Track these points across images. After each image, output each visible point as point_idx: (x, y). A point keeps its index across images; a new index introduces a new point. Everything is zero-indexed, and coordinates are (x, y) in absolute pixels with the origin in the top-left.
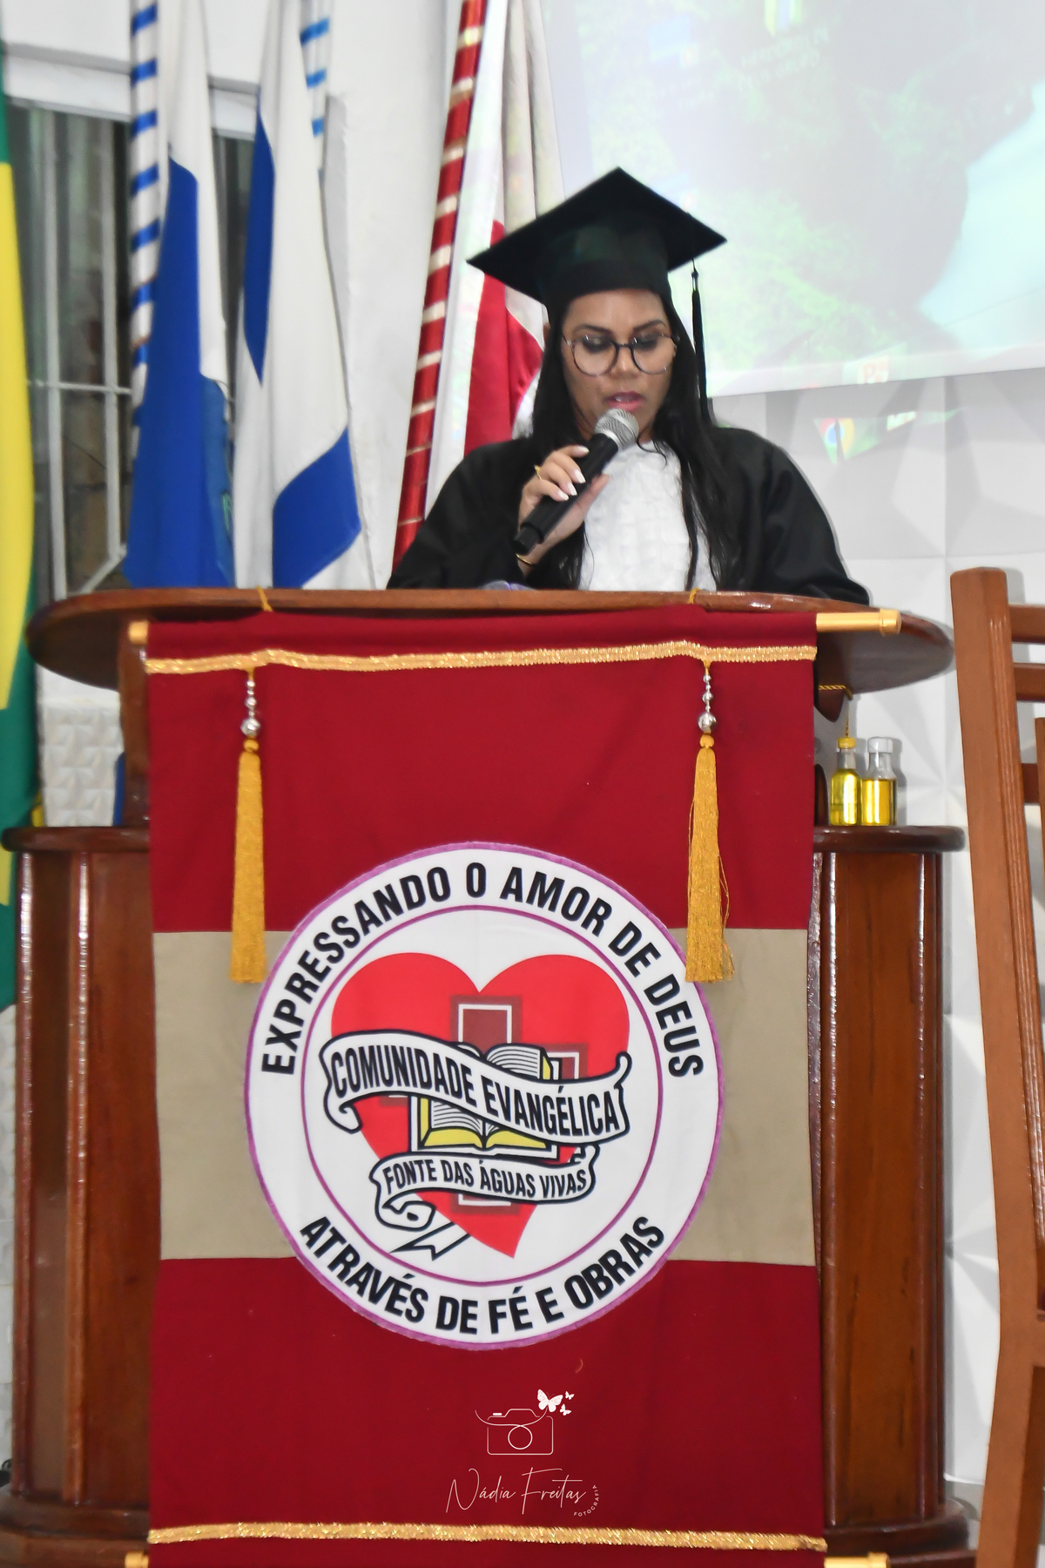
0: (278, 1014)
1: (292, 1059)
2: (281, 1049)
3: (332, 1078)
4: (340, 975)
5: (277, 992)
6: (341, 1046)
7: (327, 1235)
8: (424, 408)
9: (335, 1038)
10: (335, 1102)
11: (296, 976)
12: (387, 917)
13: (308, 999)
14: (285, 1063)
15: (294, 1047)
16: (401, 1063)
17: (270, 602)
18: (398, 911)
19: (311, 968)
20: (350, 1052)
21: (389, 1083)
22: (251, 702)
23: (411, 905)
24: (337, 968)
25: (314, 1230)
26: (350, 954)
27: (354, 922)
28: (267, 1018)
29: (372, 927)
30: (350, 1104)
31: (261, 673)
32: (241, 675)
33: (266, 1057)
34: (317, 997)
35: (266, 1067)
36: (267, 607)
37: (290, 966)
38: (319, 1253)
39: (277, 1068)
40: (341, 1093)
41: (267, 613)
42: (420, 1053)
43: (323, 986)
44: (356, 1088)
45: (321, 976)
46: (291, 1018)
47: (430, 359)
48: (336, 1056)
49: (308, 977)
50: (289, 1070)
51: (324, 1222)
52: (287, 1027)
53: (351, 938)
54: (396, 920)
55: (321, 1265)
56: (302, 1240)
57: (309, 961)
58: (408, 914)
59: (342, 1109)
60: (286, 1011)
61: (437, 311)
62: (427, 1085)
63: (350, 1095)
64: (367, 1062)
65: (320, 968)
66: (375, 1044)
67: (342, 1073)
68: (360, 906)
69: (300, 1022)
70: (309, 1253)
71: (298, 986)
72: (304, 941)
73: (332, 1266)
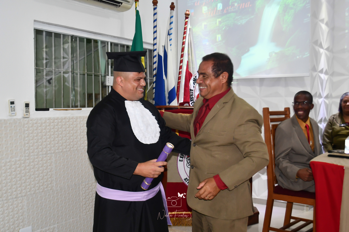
0: (181, 155)
1: (183, 160)
3: (187, 162)
7: (187, 180)
8: (179, 81)
10: (188, 165)
15: (183, 158)
25: (185, 179)
30: (190, 165)
33: (180, 160)
35: (180, 161)
36: (179, 108)
38: (186, 182)
39: (181, 161)
40: (188, 164)
47: (180, 75)
50: (182, 161)
51: (187, 178)
55: (186, 183)
56: (184, 180)
59: (189, 165)
61: (181, 70)
63: (189, 164)
67: (189, 161)
70: (185, 182)
73: (187, 183)
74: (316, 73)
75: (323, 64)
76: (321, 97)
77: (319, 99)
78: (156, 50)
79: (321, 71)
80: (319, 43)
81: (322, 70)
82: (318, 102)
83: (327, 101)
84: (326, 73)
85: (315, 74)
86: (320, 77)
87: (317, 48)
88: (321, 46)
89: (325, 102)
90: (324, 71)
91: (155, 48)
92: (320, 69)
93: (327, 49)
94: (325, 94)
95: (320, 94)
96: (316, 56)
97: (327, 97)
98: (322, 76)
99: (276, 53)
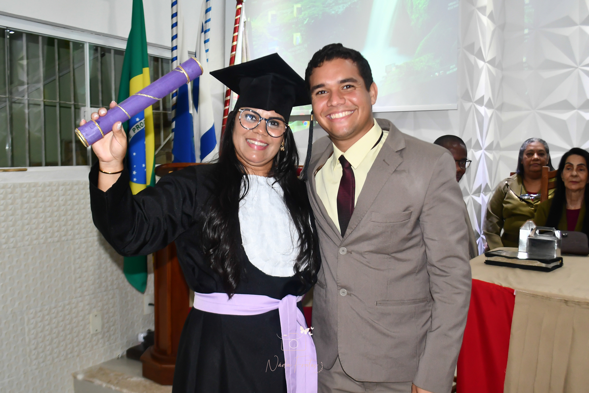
74: (471, 103)
75: (483, 88)
76: (481, 149)
77: (476, 152)
78: (176, 58)
79: (480, 101)
80: (476, 49)
81: (483, 98)
82: (473, 156)
83: (490, 156)
84: (489, 105)
85: (467, 105)
86: (477, 111)
87: (472, 58)
88: (480, 56)
89: (486, 156)
90: (486, 100)
91: (174, 56)
92: (478, 96)
93: (492, 62)
94: (487, 143)
95: (477, 141)
96: (471, 73)
97: (489, 148)
98: (482, 109)
99: (397, 67)
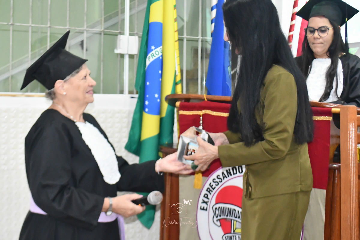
0: (204, 196)
2: (204, 205)
3: (215, 214)
4: (218, 189)
5: (204, 192)
6: (218, 206)
9: (216, 203)
10: (215, 219)
11: (208, 188)
12: (229, 176)
13: (211, 194)
14: (205, 208)
15: (207, 205)
16: (230, 212)
17: (207, 98)
18: (231, 175)
19: (212, 187)
20: (219, 208)
21: (227, 216)
22: (201, 122)
23: (234, 174)
24: (217, 187)
26: (220, 184)
27: (221, 177)
28: (202, 197)
29: (225, 178)
30: (219, 220)
31: (204, 115)
32: (199, 116)
33: (201, 207)
34: (212, 193)
35: (201, 209)
36: (206, 100)
37: (207, 186)
39: (203, 209)
40: (217, 217)
41: (205, 101)
42: (234, 210)
43: (214, 191)
44: (220, 216)
45: (214, 189)
46: (207, 198)
48: (216, 208)
49: (211, 189)
50: (206, 210)
52: (206, 200)
53: (221, 180)
54: (230, 177)
57: (211, 185)
58: (233, 176)
59: (217, 221)
60: (206, 196)
62: (236, 217)
63: (219, 218)
64: (223, 210)
65: (213, 187)
66: (224, 207)
67: (217, 212)
68: (223, 173)
69: (209, 199)
71: (209, 190)
72: (210, 180)
